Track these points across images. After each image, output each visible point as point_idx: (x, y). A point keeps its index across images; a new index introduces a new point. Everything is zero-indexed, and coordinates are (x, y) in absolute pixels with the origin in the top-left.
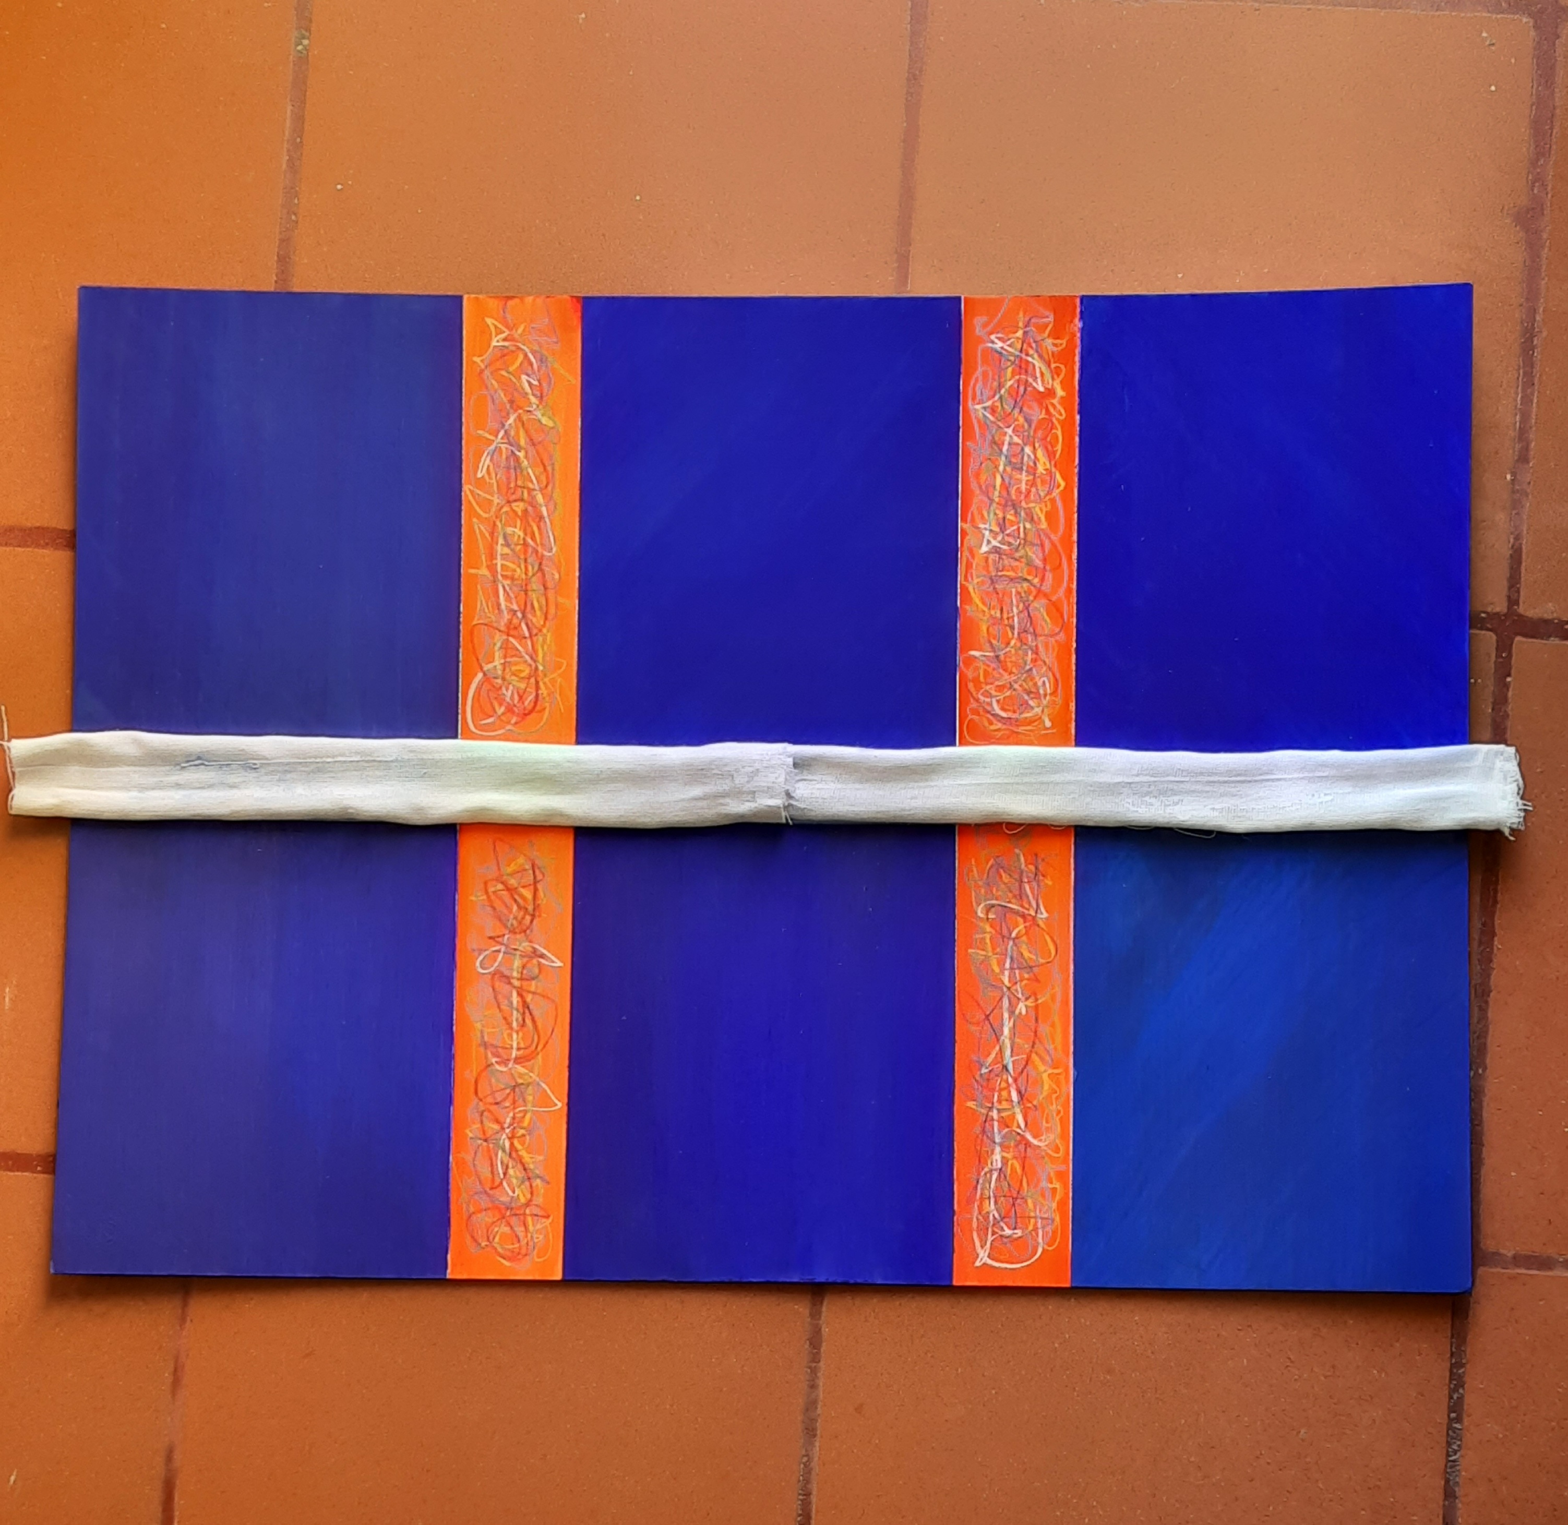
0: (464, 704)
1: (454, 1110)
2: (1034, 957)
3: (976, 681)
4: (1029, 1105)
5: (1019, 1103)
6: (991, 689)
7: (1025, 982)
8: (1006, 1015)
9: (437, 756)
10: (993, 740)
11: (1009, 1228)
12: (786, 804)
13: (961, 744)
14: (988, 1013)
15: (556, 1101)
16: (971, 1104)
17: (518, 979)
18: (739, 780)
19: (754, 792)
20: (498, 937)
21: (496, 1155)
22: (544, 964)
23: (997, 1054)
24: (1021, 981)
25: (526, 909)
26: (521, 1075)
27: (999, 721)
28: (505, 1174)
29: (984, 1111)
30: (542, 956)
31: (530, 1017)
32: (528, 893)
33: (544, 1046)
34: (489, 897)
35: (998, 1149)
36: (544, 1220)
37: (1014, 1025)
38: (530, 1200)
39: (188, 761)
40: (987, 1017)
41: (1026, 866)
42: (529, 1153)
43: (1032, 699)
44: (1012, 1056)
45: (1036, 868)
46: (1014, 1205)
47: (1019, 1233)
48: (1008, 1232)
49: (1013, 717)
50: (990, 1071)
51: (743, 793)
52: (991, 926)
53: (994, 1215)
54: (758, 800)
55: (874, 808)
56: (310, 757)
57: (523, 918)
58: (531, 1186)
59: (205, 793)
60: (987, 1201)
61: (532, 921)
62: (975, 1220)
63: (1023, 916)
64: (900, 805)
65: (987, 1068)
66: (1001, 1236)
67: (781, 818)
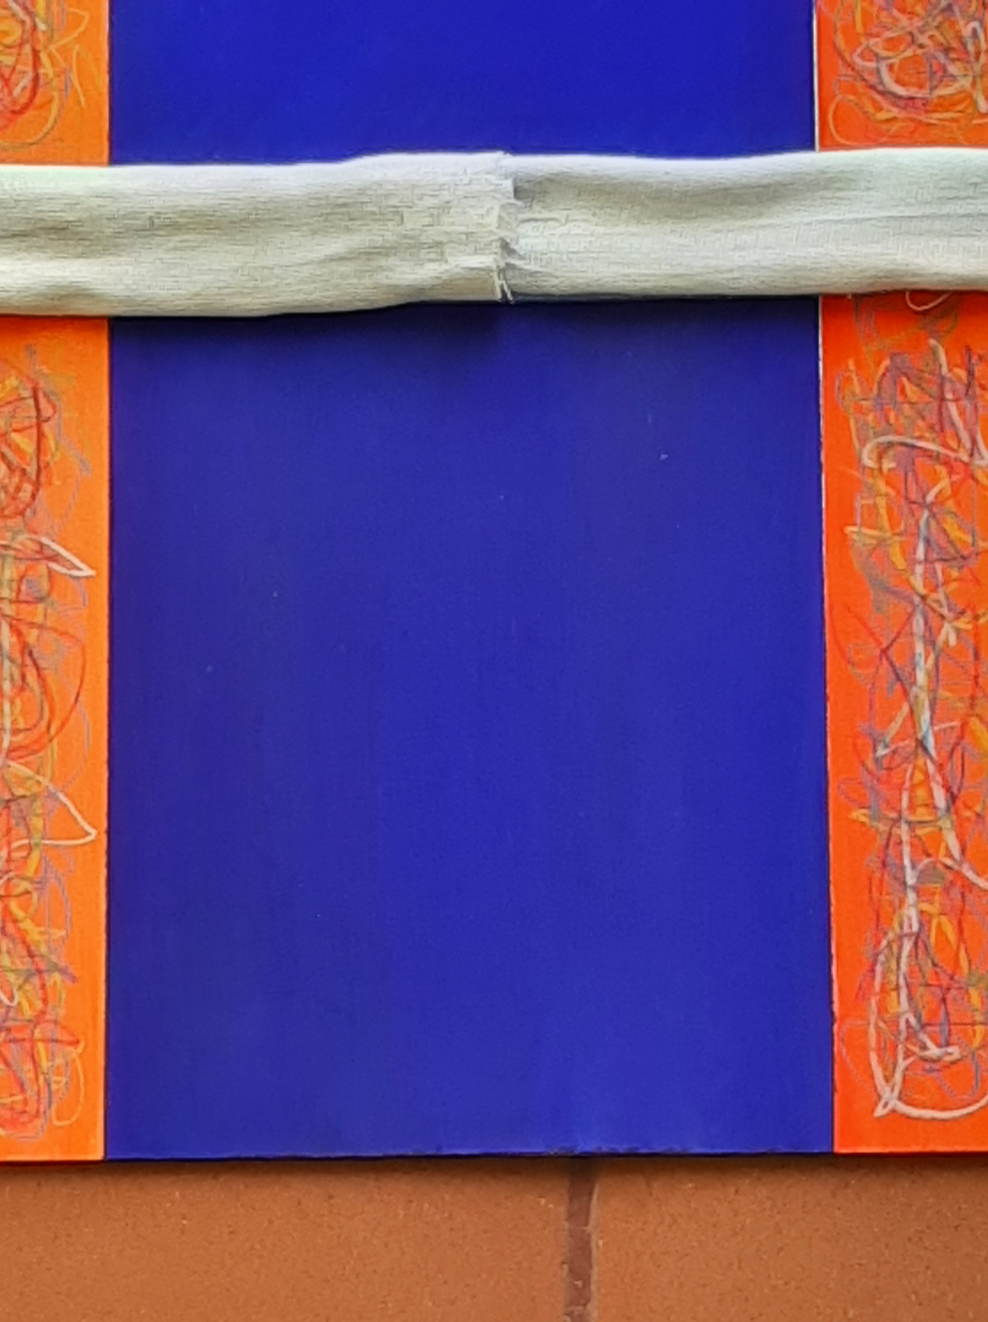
2: (969, 539)
3: (849, 30)
4: (967, 813)
5: (948, 810)
6: (876, 44)
7: (953, 586)
8: (919, 648)
10: (884, 139)
11: (939, 1046)
12: (502, 265)
13: (825, 147)
14: (884, 645)
15: (87, 828)
16: (859, 815)
17: (11, 602)
18: (412, 224)
19: (439, 244)
22: (57, 572)
23: (904, 721)
24: (946, 583)
25: (24, 471)
26: (22, 781)
27: (895, 105)
29: (882, 827)
30: (55, 558)
31: (34, 672)
32: (27, 443)
33: (63, 725)
35: (911, 897)
36: (70, 1049)
37: (936, 666)
38: (43, 1013)
40: (884, 651)
41: (950, 370)
42: (39, 925)
43: (953, 60)
44: (932, 724)
45: (970, 373)
46: (944, 1000)
47: (955, 1052)
48: (934, 1051)
49: (919, 95)
50: (894, 752)
51: (420, 246)
52: (888, 483)
53: (907, 1022)
54: (450, 259)
55: (666, 269)
57: (18, 489)
58: (43, 987)
60: (894, 994)
61: (33, 496)
62: (872, 1030)
63: (947, 463)
64: (713, 263)
65: (886, 746)
66: (925, 1060)
67: (493, 291)
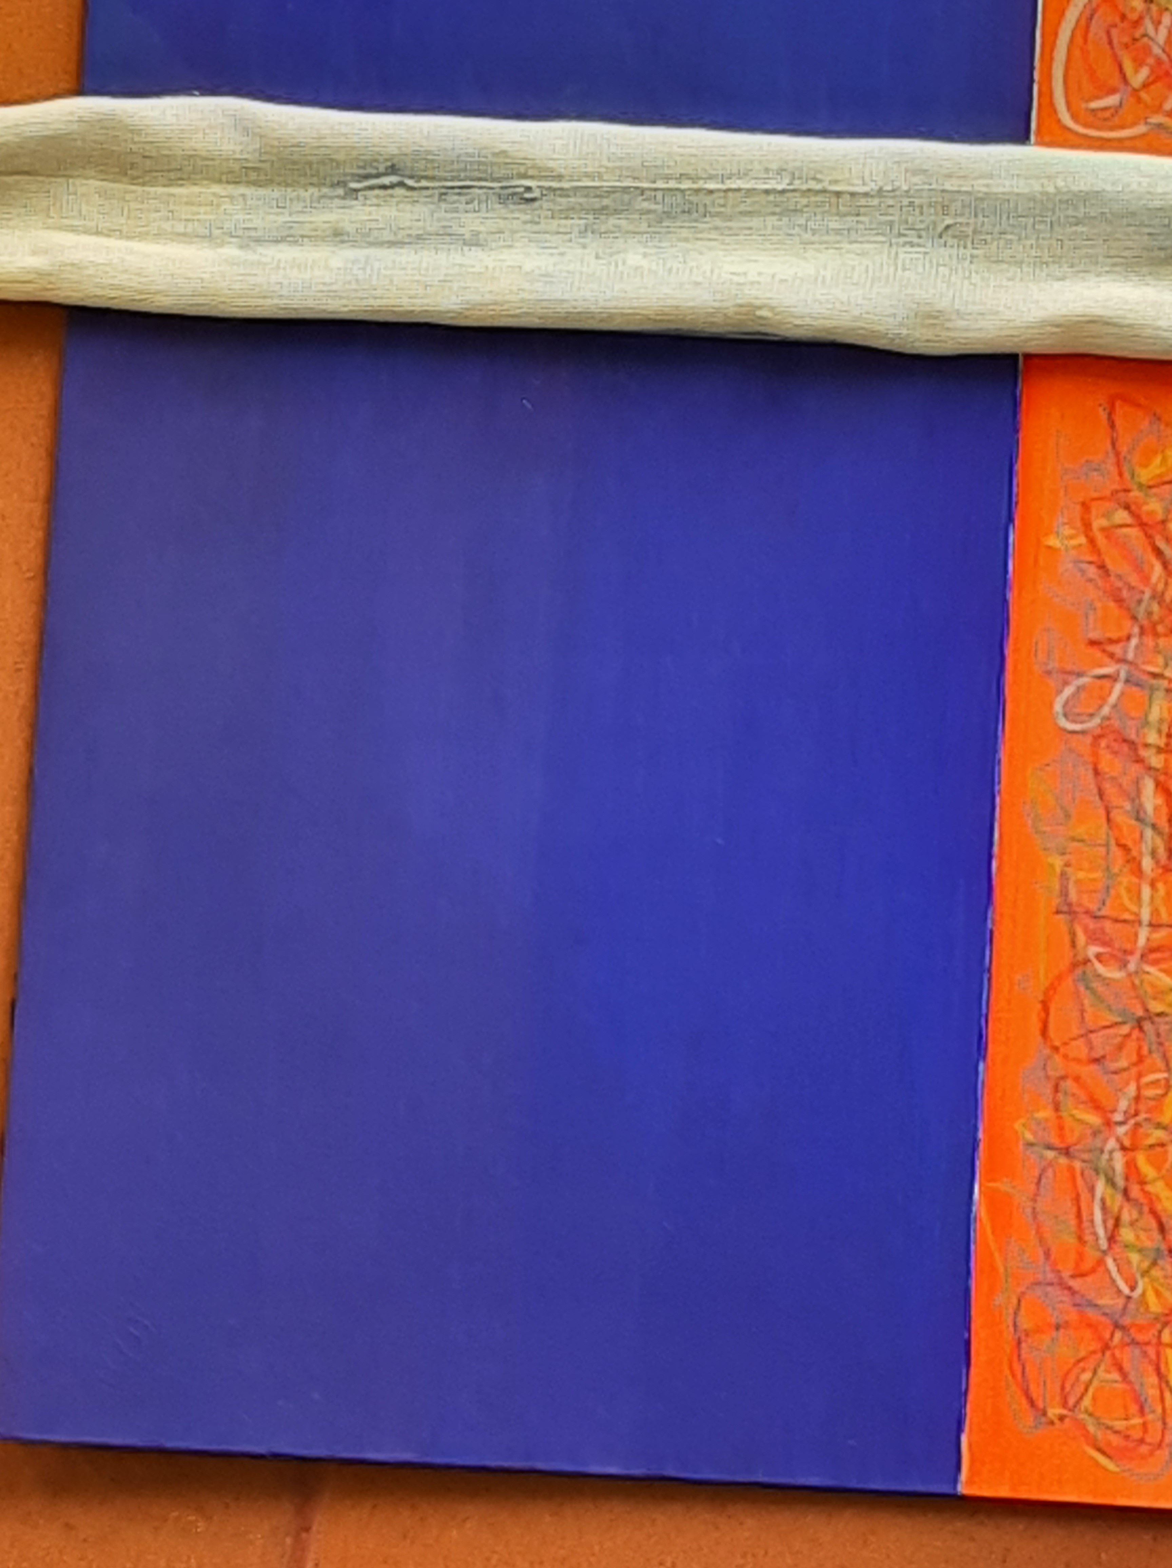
0: (1048, 61)
1: (986, 1069)
9: (980, 186)
20: (1111, 641)
21: (1092, 1190)
28: (1112, 1239)
34: (1092, 541)
39: (367, 177)
56: (667, 178)
59: (406, 257)
